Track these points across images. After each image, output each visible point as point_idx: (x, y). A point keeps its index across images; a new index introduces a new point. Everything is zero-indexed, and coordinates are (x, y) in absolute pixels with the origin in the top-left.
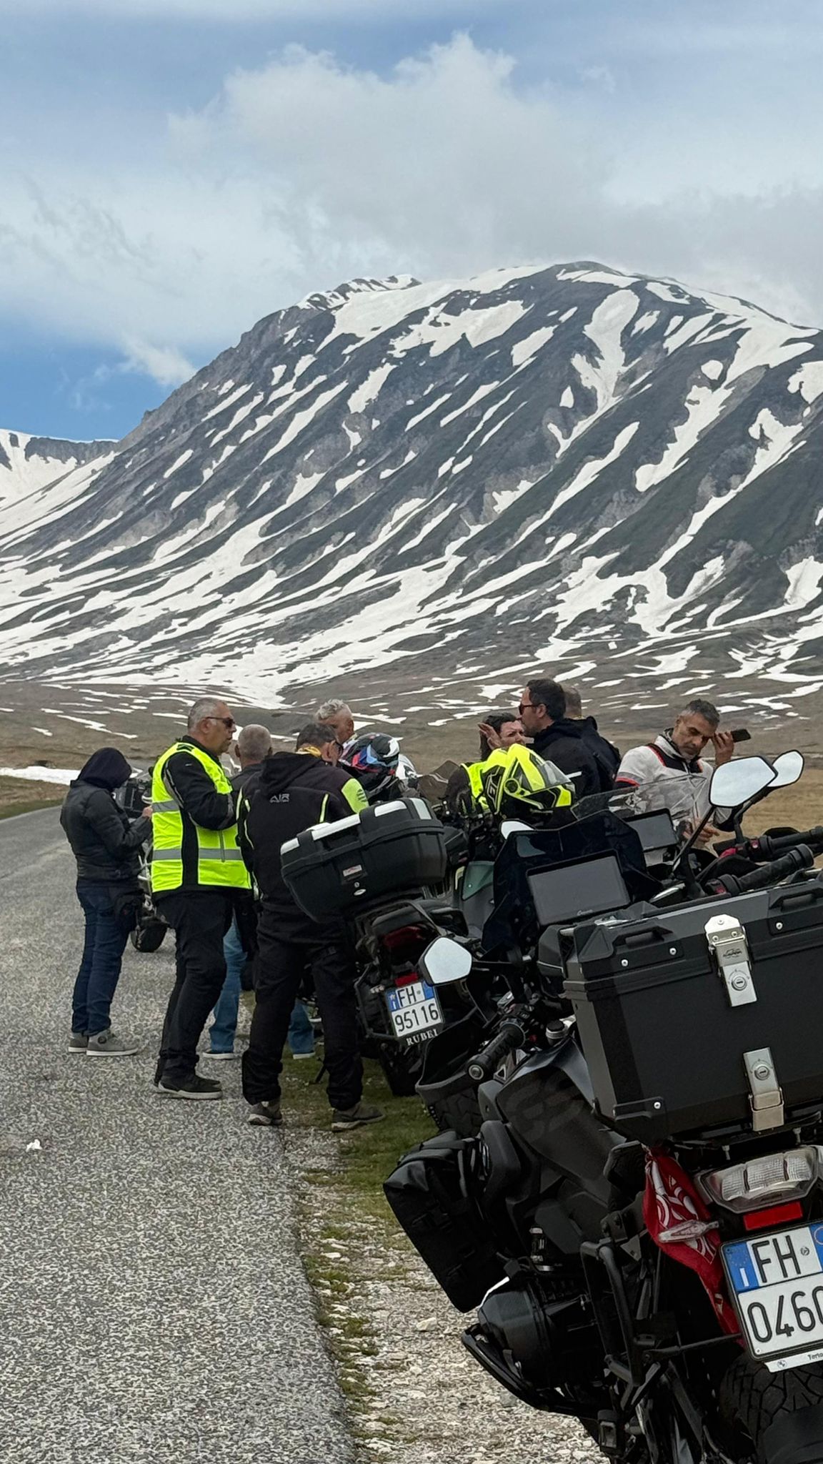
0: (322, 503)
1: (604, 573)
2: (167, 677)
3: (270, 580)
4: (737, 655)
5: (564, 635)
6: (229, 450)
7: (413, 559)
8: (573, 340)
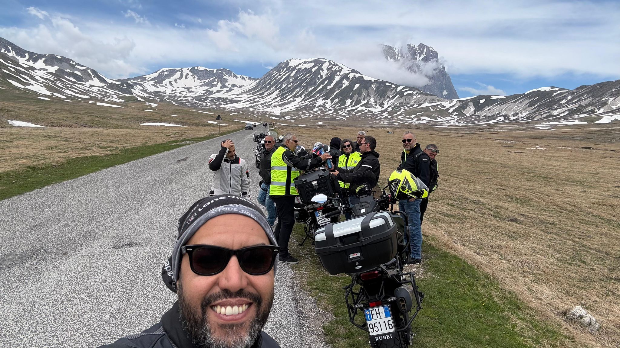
0: (286, 88)
1: (322, 100)
2: (265, 110)
3: (279, 98)
4: (339, 111)
5: (317, 108)
6: (274, 80)
7: (298, 97)
8: (320, 68)
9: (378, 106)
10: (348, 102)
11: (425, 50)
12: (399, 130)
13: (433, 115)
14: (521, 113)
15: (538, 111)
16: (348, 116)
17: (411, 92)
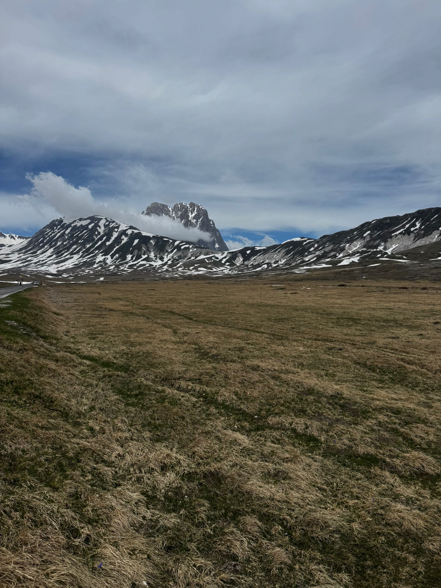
0: (62, 246)
1: (102, 256)
2: (40, 269)
3: (54, 256)
4: (120, 267)
5: (97, 264)
6: (48, 238)
7: (75, 253)
8: (97, 225)
9: (158, 260)
10: (129, 257)
11: (196, 208)
12: (180, 281)
13: (209, 266)
14: (280, 261)
15: (293, 258)
16: (130, 270)
17: (187, 246)
